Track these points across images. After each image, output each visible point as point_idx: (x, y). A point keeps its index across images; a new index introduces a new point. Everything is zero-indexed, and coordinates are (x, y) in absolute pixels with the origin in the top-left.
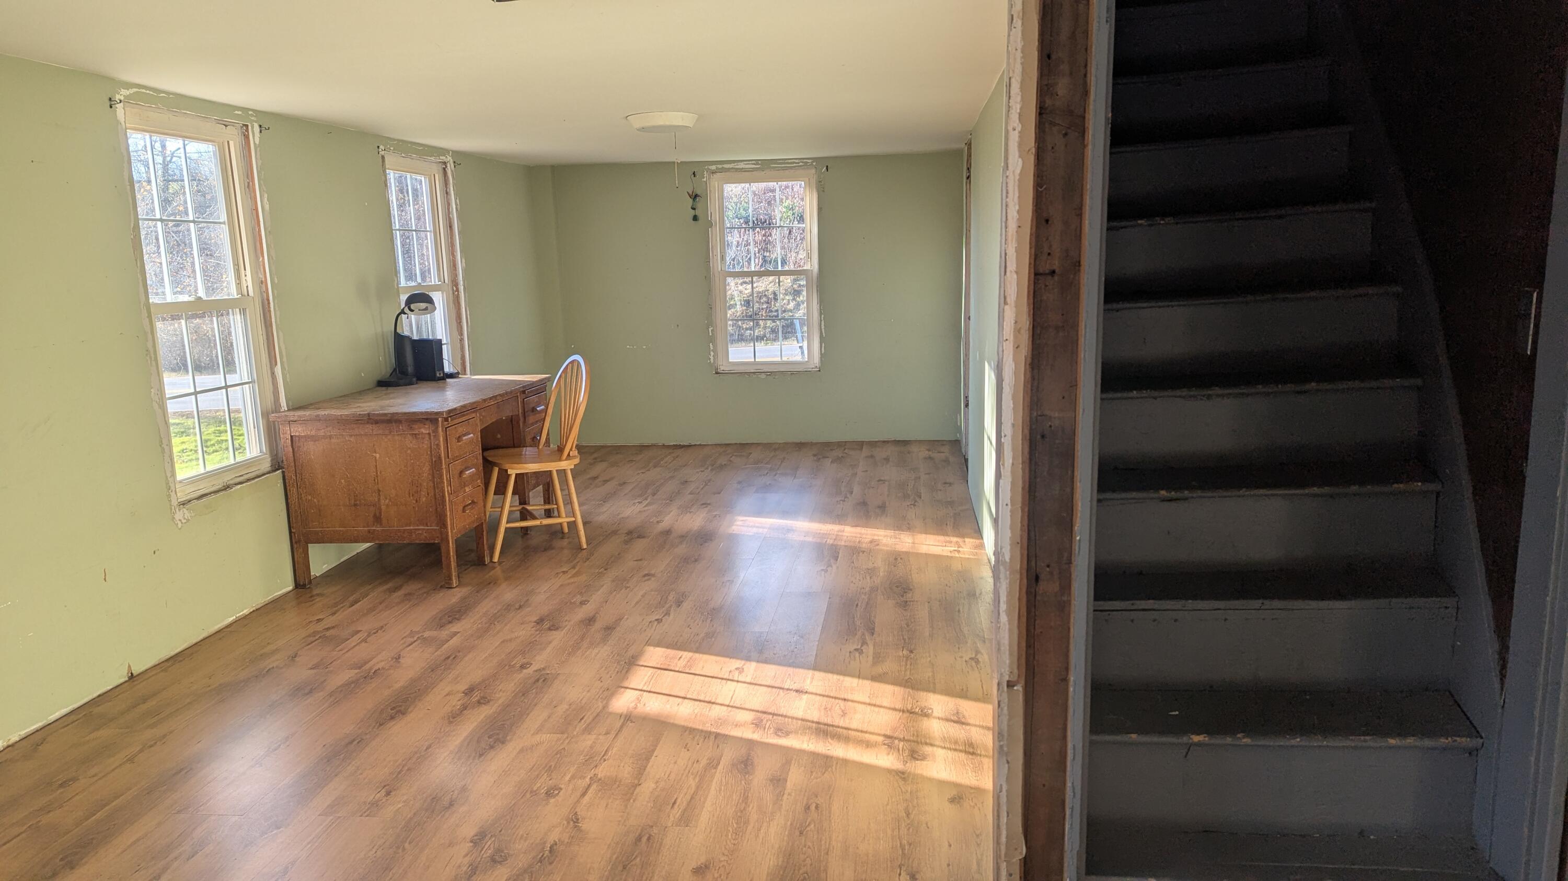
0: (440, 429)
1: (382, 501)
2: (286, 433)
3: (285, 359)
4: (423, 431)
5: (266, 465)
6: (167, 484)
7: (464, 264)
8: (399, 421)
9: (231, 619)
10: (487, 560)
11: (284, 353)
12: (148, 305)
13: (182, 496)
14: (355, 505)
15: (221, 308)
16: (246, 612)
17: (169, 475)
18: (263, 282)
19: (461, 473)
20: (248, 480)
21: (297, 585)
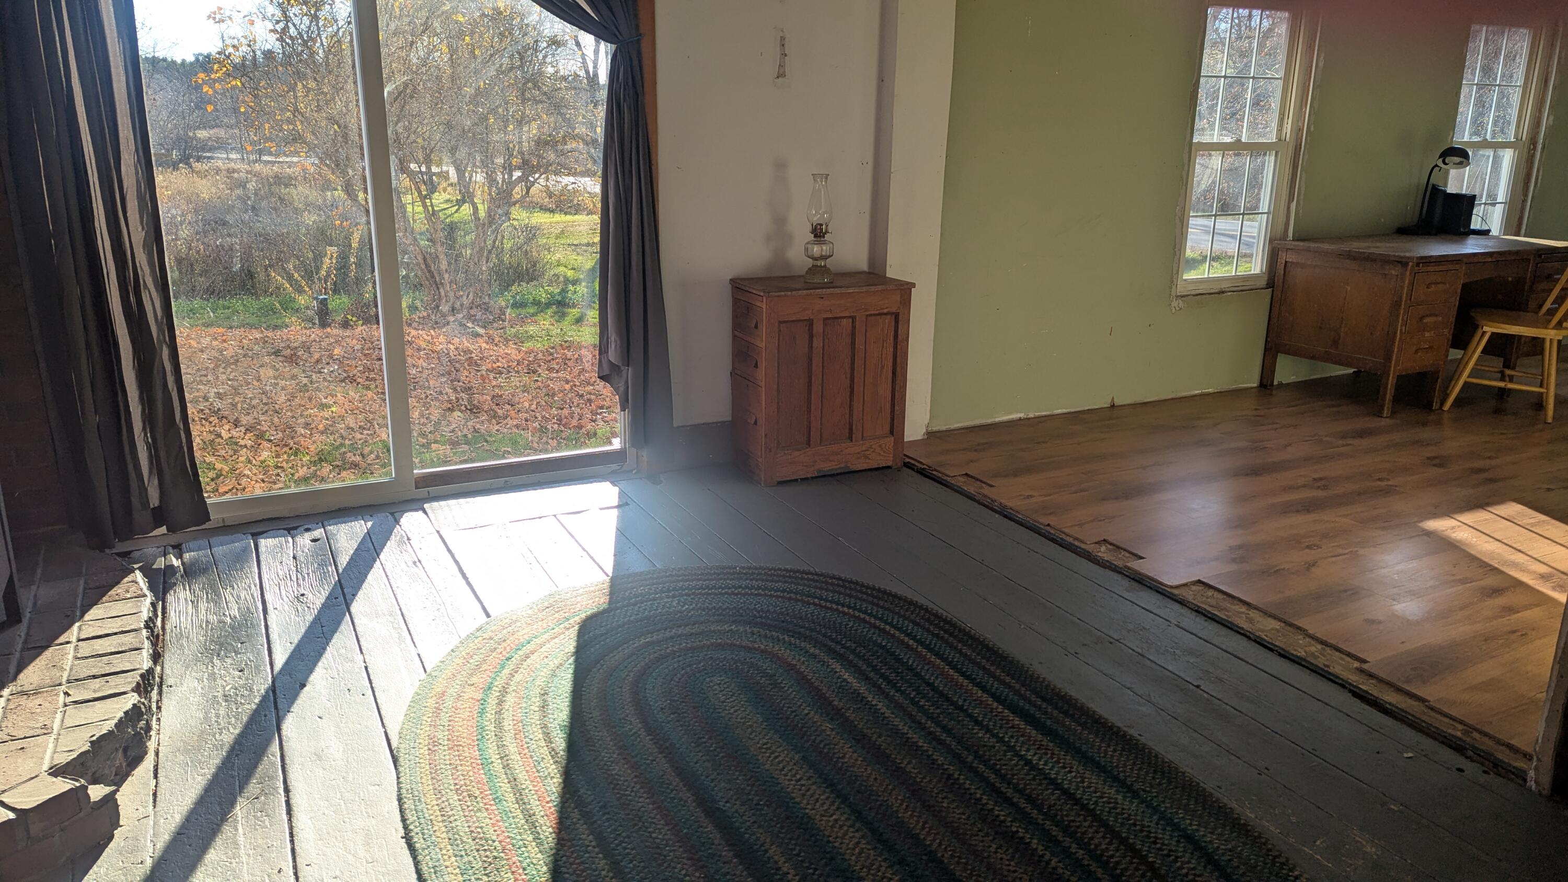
0: (1408, 273)
1: (1342, 330)
2: (1283, 257)
3: (1302, 197)
4: (1393, 272)
5: (1263, 282)
6: (1172, 278)
7: (1551, 122)
8: (1374, 261)
9: (1197, 392)
10: (1435, 406)
11: (1303, 192)
12: (1191, 143)
13: (1181, 290)
14: (1321, 328)
15: (1257, 149)
16: (1210, 390)
17: (1175, 272)
18: (1300, 130)
19: (1422, 318)
20: (1242, 291)
21: (1262, 385)
